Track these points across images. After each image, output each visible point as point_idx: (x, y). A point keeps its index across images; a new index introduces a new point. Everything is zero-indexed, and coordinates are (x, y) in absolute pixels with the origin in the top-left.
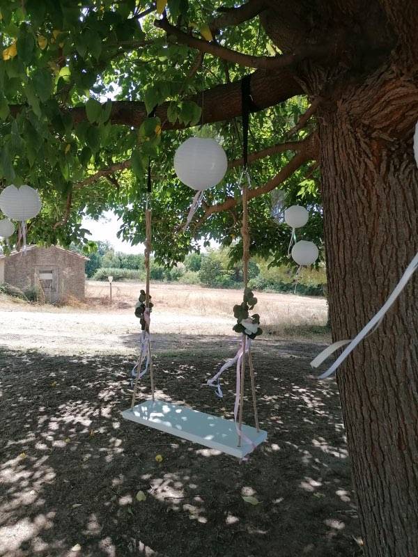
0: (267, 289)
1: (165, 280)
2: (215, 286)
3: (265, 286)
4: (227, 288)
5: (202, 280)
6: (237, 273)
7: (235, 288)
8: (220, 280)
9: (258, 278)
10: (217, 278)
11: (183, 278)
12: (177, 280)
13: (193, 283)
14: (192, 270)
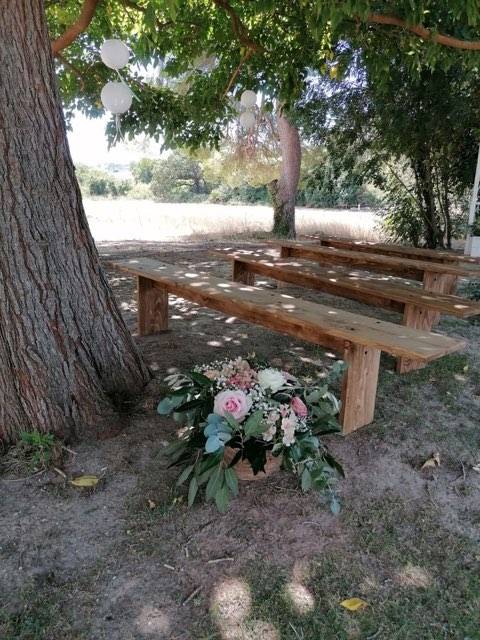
0: (232, 201)
1: (110, 195)
2: (171, 200)
3: (230, 197)
4: (185, 202)
5: (155, 194)
6: (197, 183)
7: (194, 201)
8: (177, 193)
9: (221, 187)
10: (174, 190)
11: (131, 192)
12: (125, 195)
13: (145, 198)
14: (143, 181)
